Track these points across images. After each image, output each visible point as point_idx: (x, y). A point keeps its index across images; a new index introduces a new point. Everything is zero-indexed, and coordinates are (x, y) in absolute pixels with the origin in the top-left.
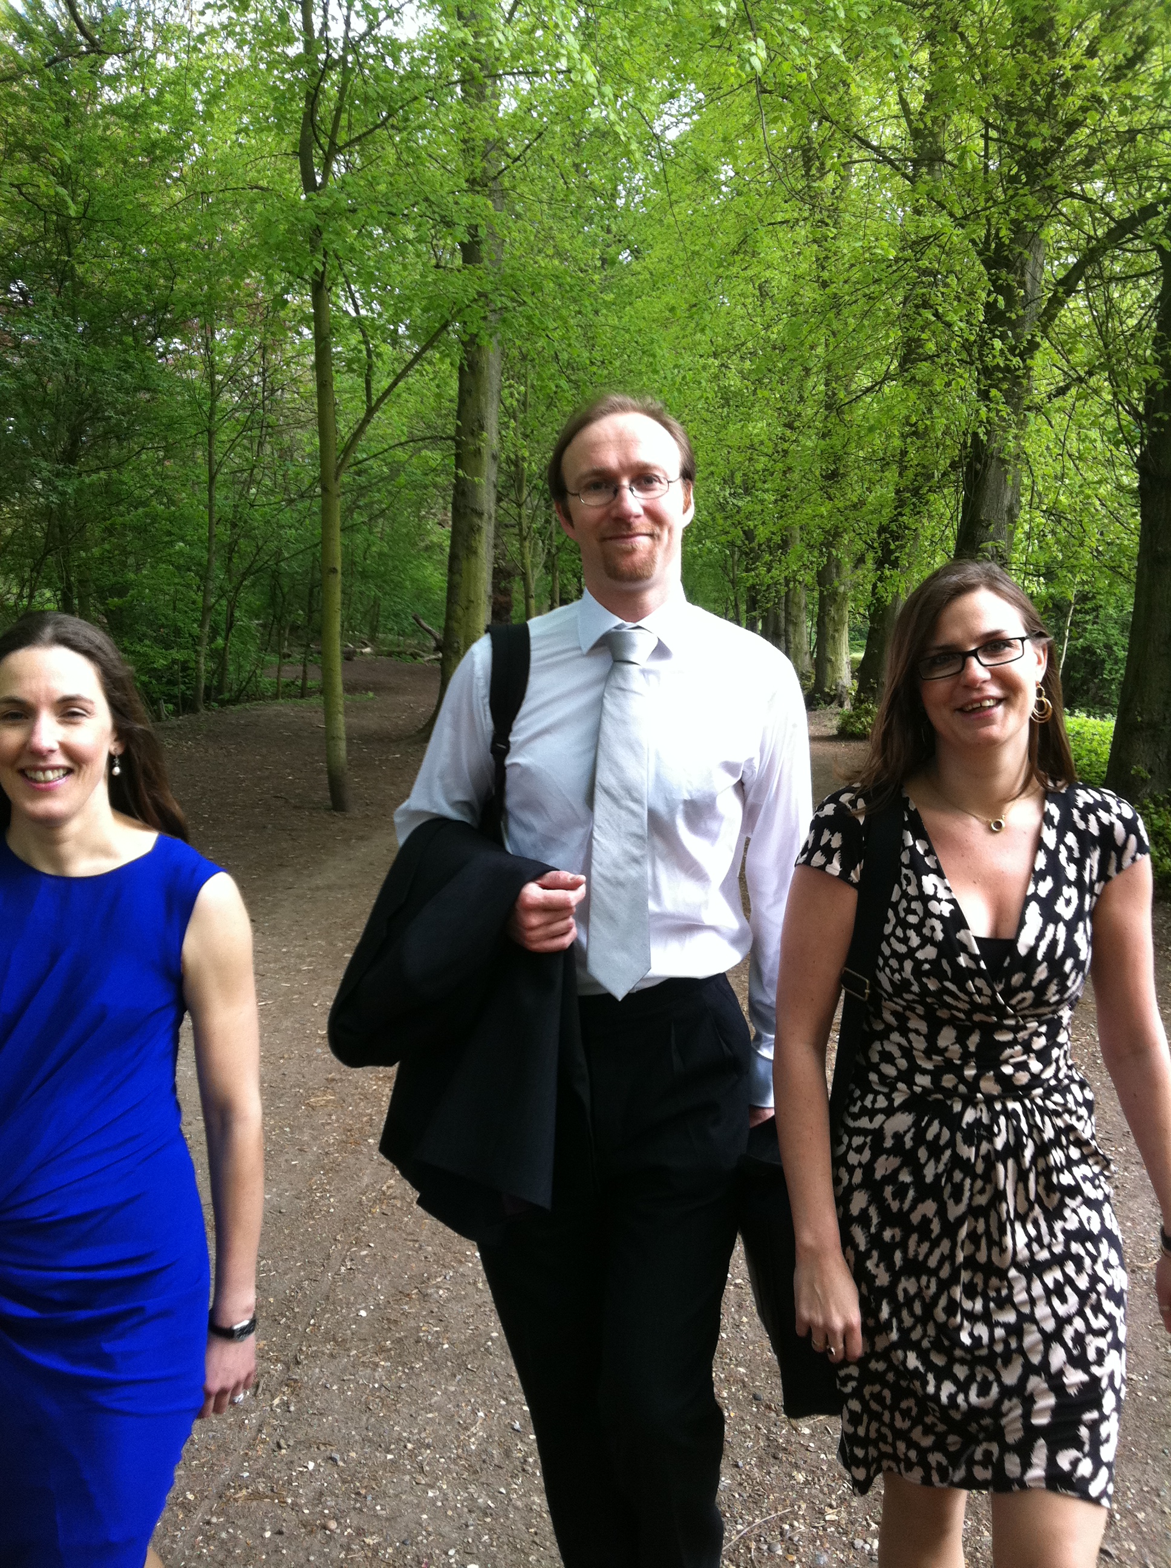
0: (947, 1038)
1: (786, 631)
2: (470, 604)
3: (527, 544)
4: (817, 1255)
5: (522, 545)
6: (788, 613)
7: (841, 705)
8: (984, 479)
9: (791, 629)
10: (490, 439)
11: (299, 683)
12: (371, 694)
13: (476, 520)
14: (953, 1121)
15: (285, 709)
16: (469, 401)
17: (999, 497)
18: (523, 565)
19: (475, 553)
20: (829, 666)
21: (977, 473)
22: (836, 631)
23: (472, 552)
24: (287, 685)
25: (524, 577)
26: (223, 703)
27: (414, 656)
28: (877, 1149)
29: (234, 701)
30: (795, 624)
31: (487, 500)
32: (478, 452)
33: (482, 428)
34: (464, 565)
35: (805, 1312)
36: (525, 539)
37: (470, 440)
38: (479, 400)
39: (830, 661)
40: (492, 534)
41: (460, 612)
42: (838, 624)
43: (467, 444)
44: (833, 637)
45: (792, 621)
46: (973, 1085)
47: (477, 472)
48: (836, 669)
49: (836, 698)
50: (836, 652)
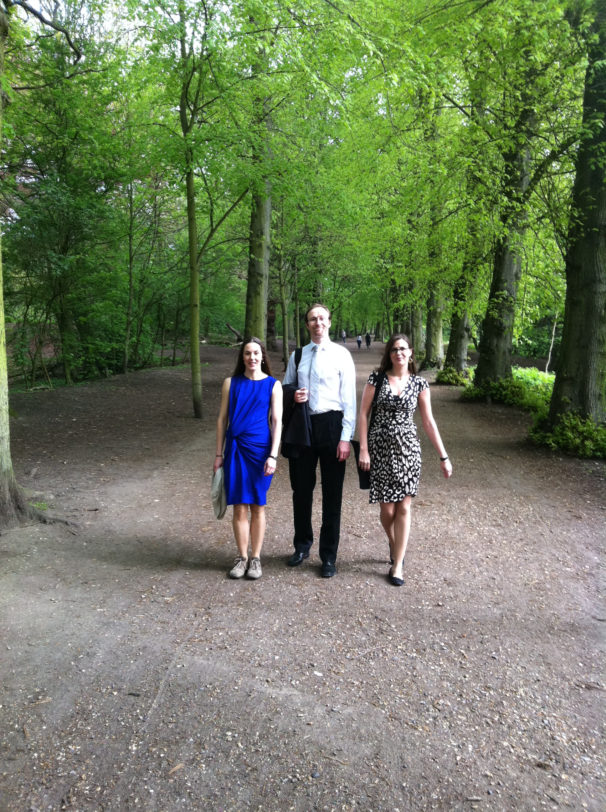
0: (387, 413)
1: (412, 331)
2: (257, 319)
3: (283, 288)
4: (363, 451)
5: (281, 290)
6: (413, 322)
7: (439, 368)
8: (504, 259)
9: (414, 330)
10: (267, 239)
11: (171, 358)
12: (207, 363)
13: (260, 278)
14: (388, 428)
15: (166, 371)
16: (256, 220)
17: (511, 268)
18: (282, 299)
19: (259, 294)
20: (433, 349)
21: (500, 256)
22: (436, 331)
23: (258, 294)
24: (165, 360)
25: (282, 304)
26: (137, 369)
27: (227, 344)
28: (377, 436)
29: (142, 367)
30: (417, 327)
31: (265, 269)
32: (260, 245)
33: (262, 234)
34: (254, 300)
35: (360, 460)
36: (282, 286)
37: (257, 239)
38: (261, 221)
39: (433, 346)
40: (267, 285)
41: (252, 323)
42: (437, 327)
43: (255, 242)
44: (435, 334)
45: (416, 326)
46: (391, 422)
47: (260, 256)
48: (436, 350)
49: (436, 364)
50: (436, 342)
